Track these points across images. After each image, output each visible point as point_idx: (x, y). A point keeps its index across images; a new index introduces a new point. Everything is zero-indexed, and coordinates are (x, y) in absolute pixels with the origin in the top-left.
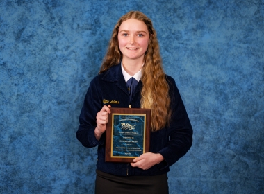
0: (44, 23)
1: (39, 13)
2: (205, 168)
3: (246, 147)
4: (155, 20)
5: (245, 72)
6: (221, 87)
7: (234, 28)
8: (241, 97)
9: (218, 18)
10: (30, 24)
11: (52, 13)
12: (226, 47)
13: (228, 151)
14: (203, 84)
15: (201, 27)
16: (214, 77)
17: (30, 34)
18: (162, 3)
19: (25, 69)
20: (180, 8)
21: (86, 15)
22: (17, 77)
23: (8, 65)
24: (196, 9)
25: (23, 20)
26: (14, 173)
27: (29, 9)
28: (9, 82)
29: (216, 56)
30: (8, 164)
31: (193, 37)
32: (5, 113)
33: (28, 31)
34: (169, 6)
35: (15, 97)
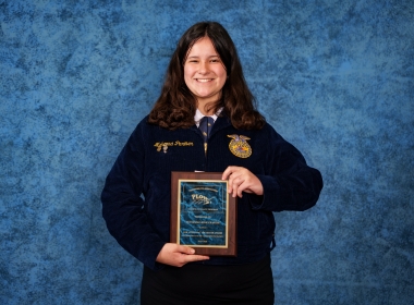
0: (100, 47)
1: (92, 31)
2: (343, 265)
3: (406, 234)
4: (267, 41)
5: (405, 121)
6: (368, 142)
7: (387, 52)
8: (399, 158)
9: (363, 38)
10: (80, 48)
11: (112, 32)
12: (376, 81)
13: (378, 240)
14: (340, 138)
15: (336, 51)
16: (357, 127)
17: (80, 63)
18: (278, 15)
19: (73, 115)
20: (305, 23)
21: (163, 34)
22: (61, 128)
23: (48, 109)
24: (329, 25)
25: (69, 42)
26: (56, 272)
27: (78, 26)
28: (49, 136)
29: (361, 95)
30: (48, 258)
31: (325, 67)
32: (43, 183)
33: (77, 58)
34: (289, 20)
35: (57, 159)
